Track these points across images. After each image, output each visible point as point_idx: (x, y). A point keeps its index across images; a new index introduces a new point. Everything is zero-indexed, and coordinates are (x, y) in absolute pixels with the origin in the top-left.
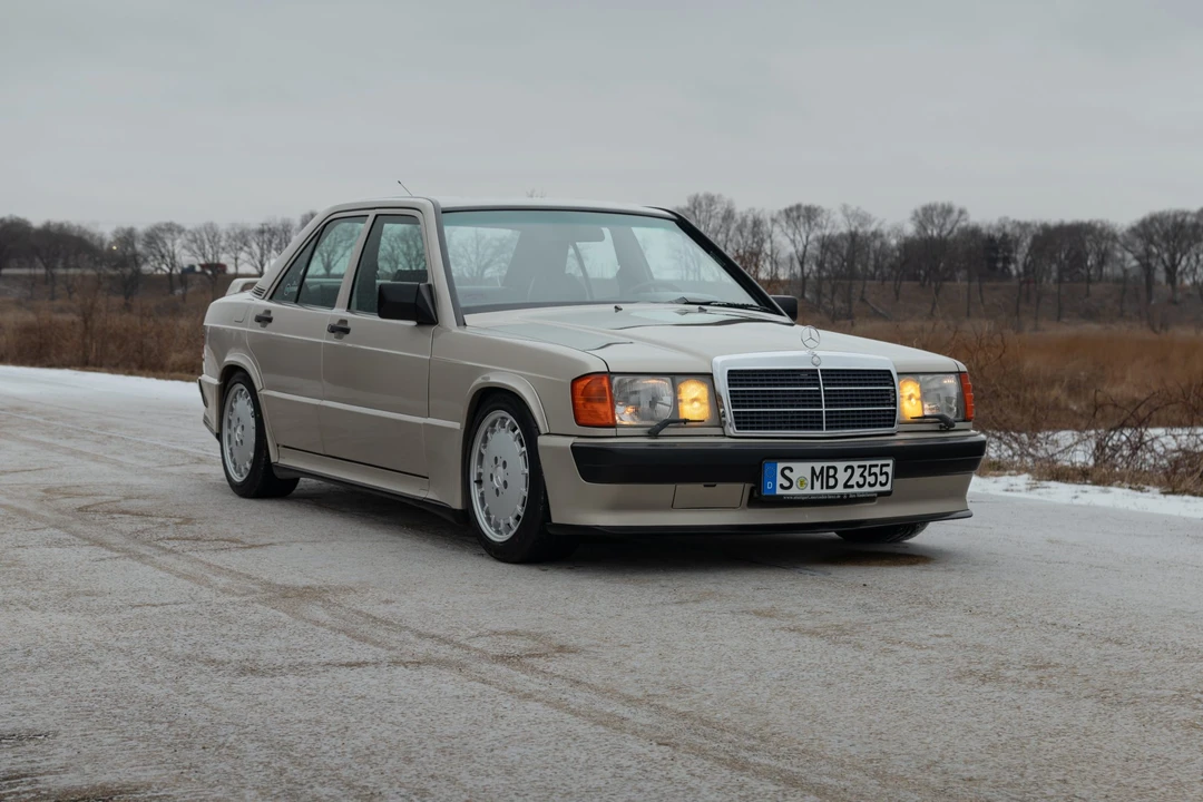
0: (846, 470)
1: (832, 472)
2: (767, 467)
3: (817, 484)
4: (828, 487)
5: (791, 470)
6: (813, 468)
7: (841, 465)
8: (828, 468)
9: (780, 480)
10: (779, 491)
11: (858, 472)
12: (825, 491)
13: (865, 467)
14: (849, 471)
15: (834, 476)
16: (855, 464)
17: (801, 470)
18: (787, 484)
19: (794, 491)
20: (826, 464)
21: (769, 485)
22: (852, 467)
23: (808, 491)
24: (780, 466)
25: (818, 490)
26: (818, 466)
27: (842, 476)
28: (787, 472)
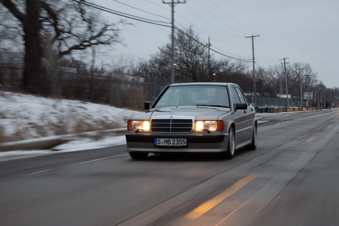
0: (173, 140)
1: (169, 141)
2: (155, 139)
3: (166, 143)
4: (168, 144)
5: (160, 140)
6: (165, 140)
7: (171, 140)
8: (168, 140)
9: (158, 142)
10: (158, 145)
11: (176, 141)
12: (168, 145)
13: (178, 140)
14: (174, 141)
15: (170, 142)
16: (175, 139)
17: (162, 140)
18: (159, 143)
19: (161, 144)
20: (168, 139)
21: (156, 143)
22: (174, 140)
23: (164, 145)
24: (158, 139)
25: (166, 144)
26: (166, 139)
27: (172, 142)
28: (159, 141)
